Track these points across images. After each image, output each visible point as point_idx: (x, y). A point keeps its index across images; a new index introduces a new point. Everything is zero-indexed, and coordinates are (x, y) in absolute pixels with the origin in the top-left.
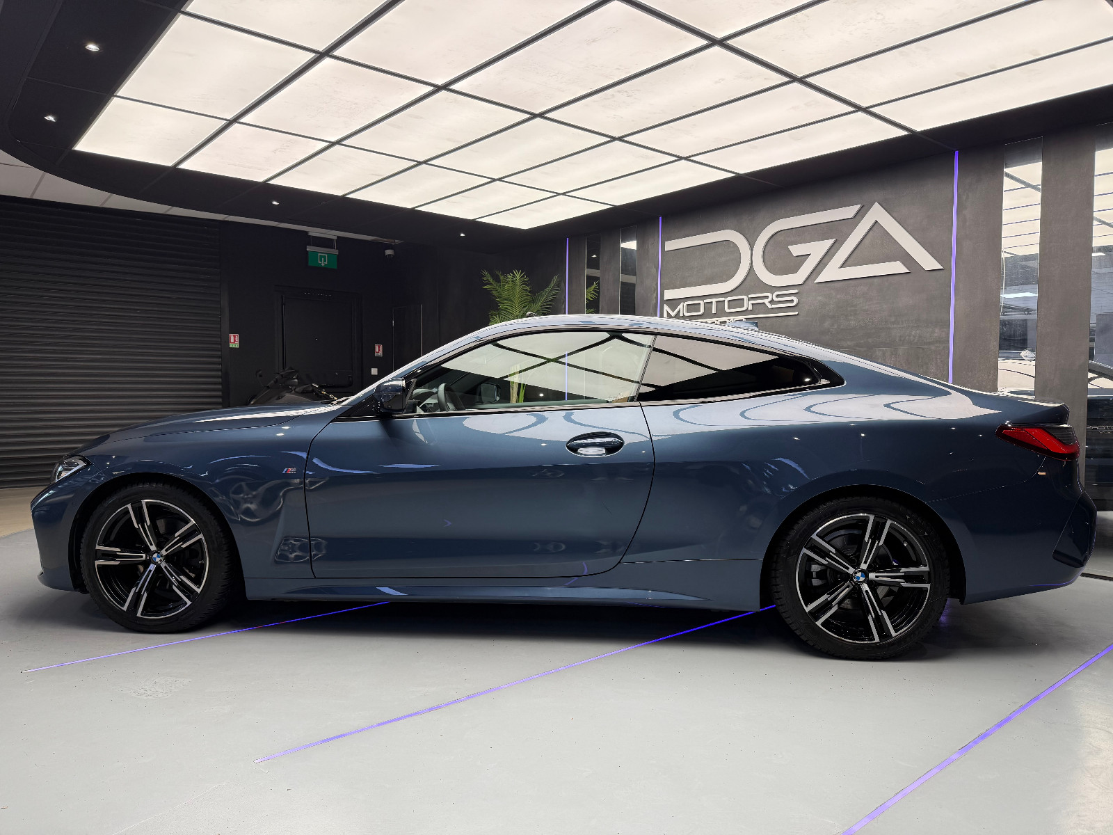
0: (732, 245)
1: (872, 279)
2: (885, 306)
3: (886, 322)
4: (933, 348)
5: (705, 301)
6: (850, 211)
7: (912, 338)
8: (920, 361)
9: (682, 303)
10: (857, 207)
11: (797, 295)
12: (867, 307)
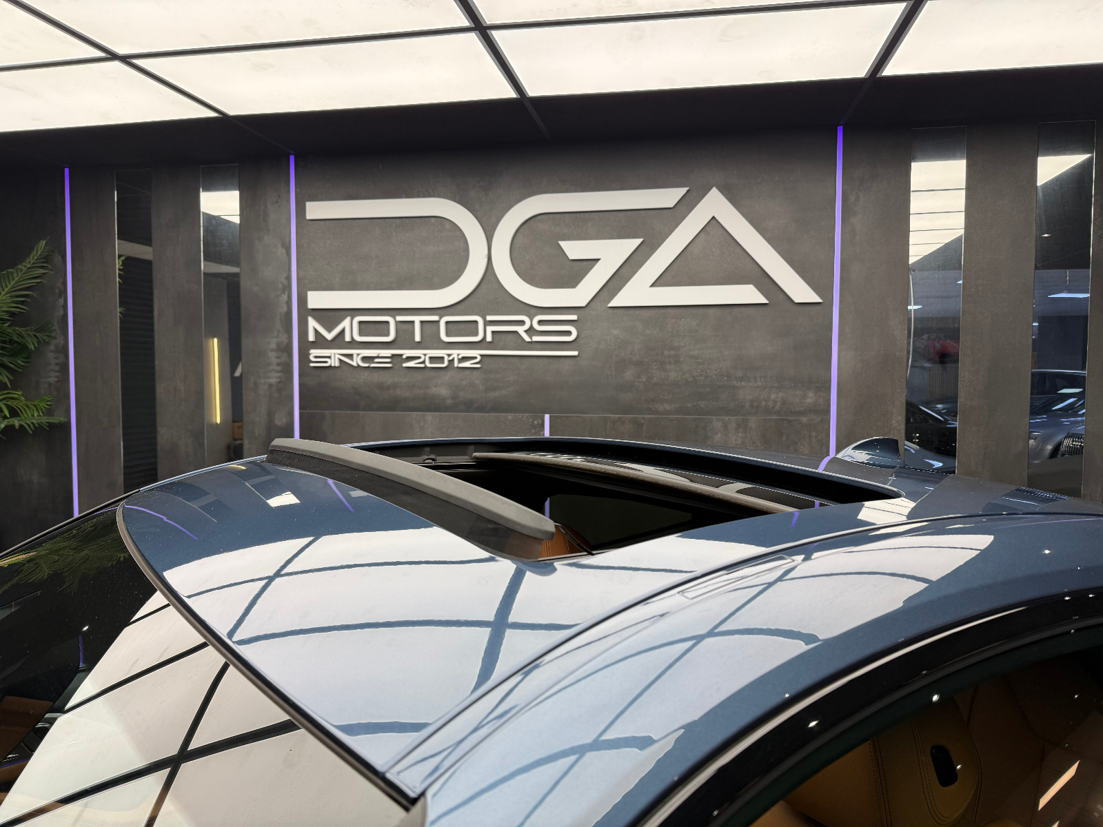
0: (448, 226)
1: (706, 310)
2: (726, 353)
3: (728, 377)
4: (804, 419)
5: (399, 318)
6: (667, 197)
7: (770, 404)
8: (784, 438)
9: (348, 319)
10: (683, 191)
11: (575, 323)
12: (696, 352)
